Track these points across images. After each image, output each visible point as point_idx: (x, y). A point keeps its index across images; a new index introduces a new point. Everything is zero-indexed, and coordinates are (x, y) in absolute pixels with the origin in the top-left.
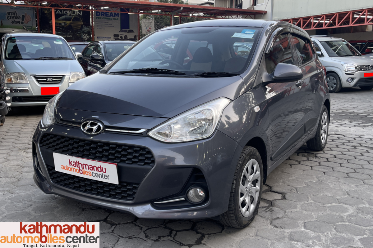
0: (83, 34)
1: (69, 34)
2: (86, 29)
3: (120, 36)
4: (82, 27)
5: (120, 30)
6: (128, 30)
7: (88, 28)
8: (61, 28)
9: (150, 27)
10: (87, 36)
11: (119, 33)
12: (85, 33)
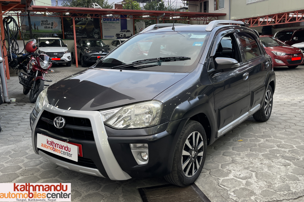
0: (95, 34)
1: (84, 34)
2: (97, 30)
3: (121, 35)
4: (93, 29)
5: (120, 31)
6: (126, 30)
7: (98, 30)
8: (79, 30)
9: (142, 28)
10: (97, 35)
11: (120, 33)
12: (96, 34)
